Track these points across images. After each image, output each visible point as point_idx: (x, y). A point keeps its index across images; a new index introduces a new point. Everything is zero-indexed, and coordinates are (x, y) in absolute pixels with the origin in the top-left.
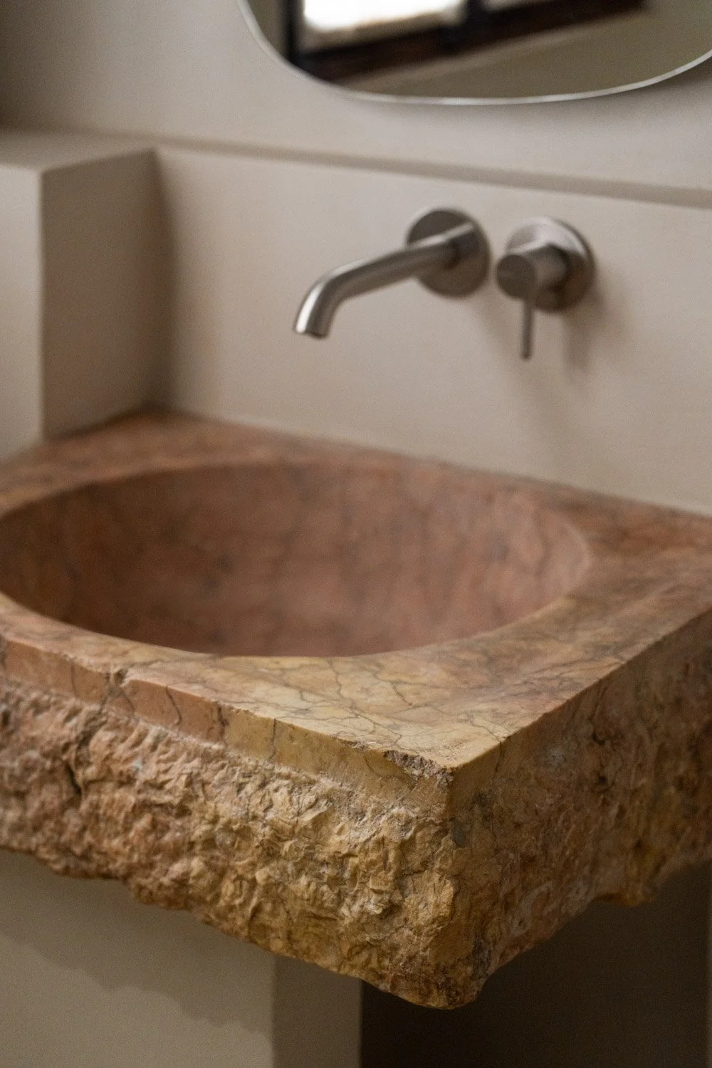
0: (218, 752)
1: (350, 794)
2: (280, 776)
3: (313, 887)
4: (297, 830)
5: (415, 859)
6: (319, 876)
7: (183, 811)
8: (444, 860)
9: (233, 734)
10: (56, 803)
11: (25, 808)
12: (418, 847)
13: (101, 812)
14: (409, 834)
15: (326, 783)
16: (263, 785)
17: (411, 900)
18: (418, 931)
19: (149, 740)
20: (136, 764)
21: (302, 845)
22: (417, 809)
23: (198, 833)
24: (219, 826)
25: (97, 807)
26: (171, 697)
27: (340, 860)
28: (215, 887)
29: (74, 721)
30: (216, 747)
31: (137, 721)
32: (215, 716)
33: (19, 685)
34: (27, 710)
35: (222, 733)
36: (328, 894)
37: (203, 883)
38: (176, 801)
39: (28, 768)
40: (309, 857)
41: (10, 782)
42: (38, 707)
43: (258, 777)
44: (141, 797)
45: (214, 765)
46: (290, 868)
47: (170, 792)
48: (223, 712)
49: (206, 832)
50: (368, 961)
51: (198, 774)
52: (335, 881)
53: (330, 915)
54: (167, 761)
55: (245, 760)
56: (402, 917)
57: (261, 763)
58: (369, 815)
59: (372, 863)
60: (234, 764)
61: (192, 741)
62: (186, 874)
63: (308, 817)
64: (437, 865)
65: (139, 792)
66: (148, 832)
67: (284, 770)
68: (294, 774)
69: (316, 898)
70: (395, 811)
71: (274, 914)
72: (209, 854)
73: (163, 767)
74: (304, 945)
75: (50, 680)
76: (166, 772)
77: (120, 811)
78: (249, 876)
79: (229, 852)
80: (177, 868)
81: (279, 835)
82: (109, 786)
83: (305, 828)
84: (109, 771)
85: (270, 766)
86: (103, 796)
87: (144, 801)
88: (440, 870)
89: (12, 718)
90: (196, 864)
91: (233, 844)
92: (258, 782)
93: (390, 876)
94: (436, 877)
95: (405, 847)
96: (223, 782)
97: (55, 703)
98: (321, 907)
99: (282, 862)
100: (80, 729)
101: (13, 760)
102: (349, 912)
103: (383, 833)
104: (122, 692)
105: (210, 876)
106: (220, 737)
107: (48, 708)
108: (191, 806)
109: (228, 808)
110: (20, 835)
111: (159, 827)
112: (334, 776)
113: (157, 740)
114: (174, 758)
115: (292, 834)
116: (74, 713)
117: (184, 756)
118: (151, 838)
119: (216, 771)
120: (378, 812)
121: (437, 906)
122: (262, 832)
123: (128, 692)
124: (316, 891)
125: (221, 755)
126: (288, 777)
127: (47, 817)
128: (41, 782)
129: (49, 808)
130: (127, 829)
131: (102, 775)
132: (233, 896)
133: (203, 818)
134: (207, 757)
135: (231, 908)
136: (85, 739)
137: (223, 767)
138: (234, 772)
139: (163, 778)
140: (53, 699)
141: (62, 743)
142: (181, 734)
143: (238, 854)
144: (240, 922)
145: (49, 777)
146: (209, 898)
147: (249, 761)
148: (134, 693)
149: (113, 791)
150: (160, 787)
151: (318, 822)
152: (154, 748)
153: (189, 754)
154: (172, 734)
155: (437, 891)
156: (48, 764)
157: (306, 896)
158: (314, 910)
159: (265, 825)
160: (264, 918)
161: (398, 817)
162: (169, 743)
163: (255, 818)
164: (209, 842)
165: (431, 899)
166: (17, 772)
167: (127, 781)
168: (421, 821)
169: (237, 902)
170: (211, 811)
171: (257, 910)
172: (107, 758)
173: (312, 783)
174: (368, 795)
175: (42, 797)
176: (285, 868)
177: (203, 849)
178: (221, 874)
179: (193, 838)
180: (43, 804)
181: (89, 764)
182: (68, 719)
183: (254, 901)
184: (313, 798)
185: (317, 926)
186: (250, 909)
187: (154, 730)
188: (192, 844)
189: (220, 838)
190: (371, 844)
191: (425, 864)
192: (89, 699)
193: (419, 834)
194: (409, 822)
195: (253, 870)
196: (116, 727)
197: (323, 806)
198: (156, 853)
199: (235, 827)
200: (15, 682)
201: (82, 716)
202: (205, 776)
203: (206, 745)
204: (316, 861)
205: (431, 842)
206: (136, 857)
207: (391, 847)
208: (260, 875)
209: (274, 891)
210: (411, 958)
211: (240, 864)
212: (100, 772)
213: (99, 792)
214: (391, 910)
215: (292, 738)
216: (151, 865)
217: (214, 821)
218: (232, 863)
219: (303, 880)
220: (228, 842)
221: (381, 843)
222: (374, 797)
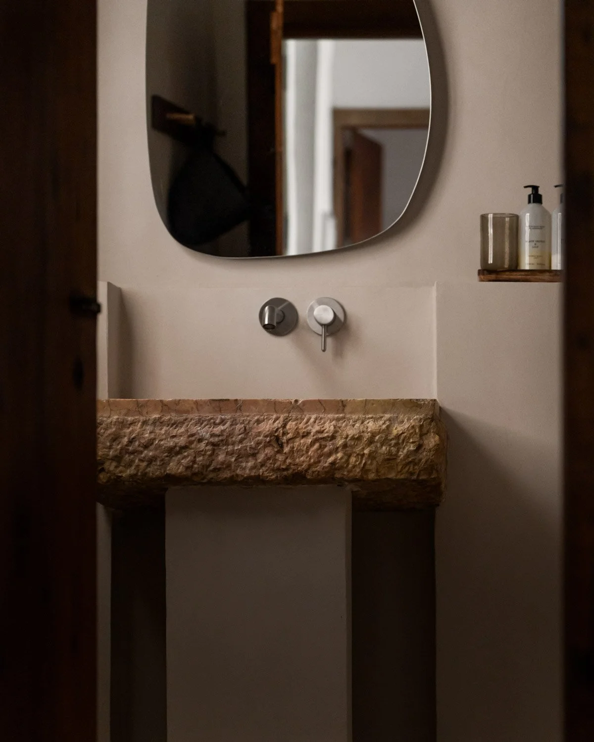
0: (342, 417)
1: (397, 417)
2: (369, 418)
3: (388, 449)
4: (381, 431)
5: (425, 430)
6: (390, 445)
7: (333, 437)
8: (434, 429)
9: (347, 409)
10: (273, 452)
11: (256, 460)
12: (425, 426)
13: (295, 449)
14: (421, 423)
15: (387, 416)
16: (362, 423)
17: (426, 442)
18: (430, 450)
19: (312, 420)
20: (309, 428)
21: (384, 436)
22: (423, 415)
23: (340, 443)
24: (349, 439)
25: (293, 448)
26: (320, 403)
27: (398, 437)
28: (347, 461)
29: (277, 422)
30: (341, 415)
31: (305, 416)
32: (340, 404)
33: (248, 416)
34: (254, 424)
35: (343, 410)
36: (394, 450)
37: (343, 460)
38: (331, 434)
39: (258, 443)
40: (386, 439)
41: (250, 450)
42: (258, 422)
43: (360, 421)
44: (315, 437)
45: (341, 422)
46: (379, 445)
47: (327, 432)
48: (344, 403)
49: (344, 442)
50: (409, 469)
51: (336, 425)
52: (397, 444)
53: (395, 457)
54: (321, 425)
55: (353, 417)
56: (423, 448)
57: (360, 416)
58: (406, 420)
59: (412, 433)
60: (349, 419)
61: (330, 416)
62: (336, 459)
63: (384, 427)
64: (432, 431)
65: (313, 436)
66: (318, 449)
67: (370, 416)
68: (374, 416)
69: (390, 452)
70: (415, 417)
71: (371, 464)
72: (344, 450)
73: (321, 426)
74: (382, 472)
75: (263, 410)
76: (323, 427)
77: (304, 446)
78: (362, 453)
79: (352, 447)
80: (331, 459)
81: (374, 435)
82: (297, 440)
83: (384, 430)
84: (298, 433)
85: (364, 416)
86: (295, 443)
87: (316, 438)
88: (433, 432)
89: (247, 428)
90: (339, 455)
91: (354, 444)
92: (360, 422)
93: (418, 436)
94: (432, 434)
95: (421, 427)
96: (346, 425)
97: (267, 418)
98: (391, 455)
99: (375, 444)
100: (281, 423)
101: (251, 442)
102: (402, 454)
103: (413, 424)
104: (298, 406)
105: (346, 457)
106: (343, 411)
107: (264, 420)
108: (337, 435)
109: (351, 432)
110: (254, 471)
111: (322, 447)
112: (391, 413)
113: (316, 419)
114: (324, 423)
115: (379, 433)
116: (277, 419)
117: (329, 421)
118: (319, 451)
119: (342, 423)
120: (409, 419)
121: (435, 442)
122: (367, 436)
123: (301, 406)
124: (389, 449)
125: (344, 418)
126: (372, 418)
127: (269, 459)
128: (265, 447)
129: (269, 455)
130: (307, 452)
131: (295, 435)
132: (356, 461)
133: (342, 438)
134: (338, 420)
135: (354, 466)
136: (284, 426)
137: (345, 421)
138: (350, 422)
139: (323, 429)
140: (265, 417)
141: (275, 429)
142: (326, 415)
143: (356, 447)
144: (358, 470)
145: (268, 444)
146: (345, 466)
147: (355, 417)
148: (304, 405)
149: (300, 440)
150: (322, 432)
151: (388, 427)
152: (315, 422)
153: (330, 420)
154: (322, 416)
155: (434, 438)
156: (268, 439)
157: (386, 452)
158: (388, 457)
159: (368, 433)
160: (368, 467)
161: (417, 419)
162: (321, 419)
163: (363, 432)
164: (345, 446)
165: (432, 440)
166: (253, 446)
167: (306, 435)
168: (425, 418)
169: (357, 463)
170: (345, 434)
171: (365, 464)
172: (297, 429)
173: (381, 417)
174: (404, 416)
175: (266, 452)
176: (377, 446)
177: (343, 448)
178: (349, 456)
179: (338, 446)
180: (266, 455)
181: (288, 433)
182: (274, 422)
183: (364, 461)
184: (383, 422)
185: (388, 463)
186: (362, 465)
187: (313, 417)
188: (337, 448)
189: (349, 443)
190: (410, 428)
191: (428, 431)
192: (283, 413)
193: (425, 422)
194: (421, 419)
195: (363, 451)
196: (296, 419)
197: (388, 423)
198: (321, 456)
199: (356, 437)
200: (246, 415)
201: (281, 419)
202: (339, 425)
203: (336, 416)
204: (388, 440)
205: (429, 424)
206: (312, 461)
207: (417, 427)
208: (366, 451)
209: (372, 456)
210: (426, 462)
211: (358, 450)
212: (294, 435)
213: (294, 442)
214: (419, 447)
215: (373, 404)
216: (319, 462)
217: (346, 438)
218: (354, 450)
219: (384, 448)
220: (353, 443)
221: (413, 427)
222: (407, 415)
